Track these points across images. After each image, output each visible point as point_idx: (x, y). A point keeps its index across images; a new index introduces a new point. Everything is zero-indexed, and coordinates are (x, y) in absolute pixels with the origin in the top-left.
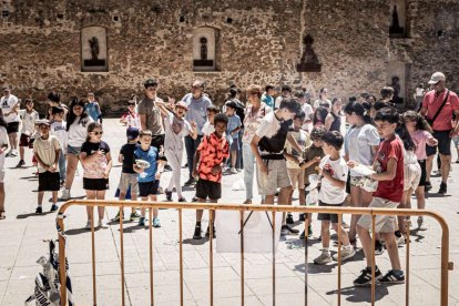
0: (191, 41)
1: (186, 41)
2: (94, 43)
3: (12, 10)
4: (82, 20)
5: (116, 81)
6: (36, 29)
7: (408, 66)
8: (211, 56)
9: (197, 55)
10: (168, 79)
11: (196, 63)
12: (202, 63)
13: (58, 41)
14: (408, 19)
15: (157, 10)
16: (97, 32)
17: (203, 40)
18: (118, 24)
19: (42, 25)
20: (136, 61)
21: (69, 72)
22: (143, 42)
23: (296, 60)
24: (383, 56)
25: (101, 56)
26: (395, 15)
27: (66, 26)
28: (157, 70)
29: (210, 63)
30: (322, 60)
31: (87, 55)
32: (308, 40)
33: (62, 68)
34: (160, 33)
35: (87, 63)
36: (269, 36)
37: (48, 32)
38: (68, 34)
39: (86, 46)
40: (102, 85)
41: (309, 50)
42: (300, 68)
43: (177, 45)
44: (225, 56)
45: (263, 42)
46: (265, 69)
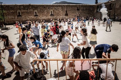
0: (50, 12)
1: (49, 12)
2: (36, 13)
3: (23, 8)
4: (34, 9)
5: (40, 18)
6: (27, 11)
7: (80, 14)
8: (53, 14)
9: (51, 14)
10: (47, 17)
11: (51, 15)
12: (52, 15)
13: (30, 12)
14: (79, 8)
15: (45, 7)
16: (36, 11)
17: (52, 12)
18: (39, 10)
19: (28, 10)
20: (42, 15)
21: (32, 17)
22: (43, 12)
23: (65, 14)
24: (76, 13)
25: (37, 14)
26: (78, 7)
27: (32, 10)
28: (45, 16)
29: (53, 15)
30: (68, 14)
31: (35, 14)
32: (66, 11)
33: (31, 16)
34: (45, 11)
35: (35, 15)
36: (61, 11)
37: (29, 11)
38: (32, 11)
39: (35, 13)
40: (37, 19)
41: (66, 13)
42: (65, 15)
43: (48, 12)
44: (55, 14)
45: (60, 12)
46: (60, 15)
